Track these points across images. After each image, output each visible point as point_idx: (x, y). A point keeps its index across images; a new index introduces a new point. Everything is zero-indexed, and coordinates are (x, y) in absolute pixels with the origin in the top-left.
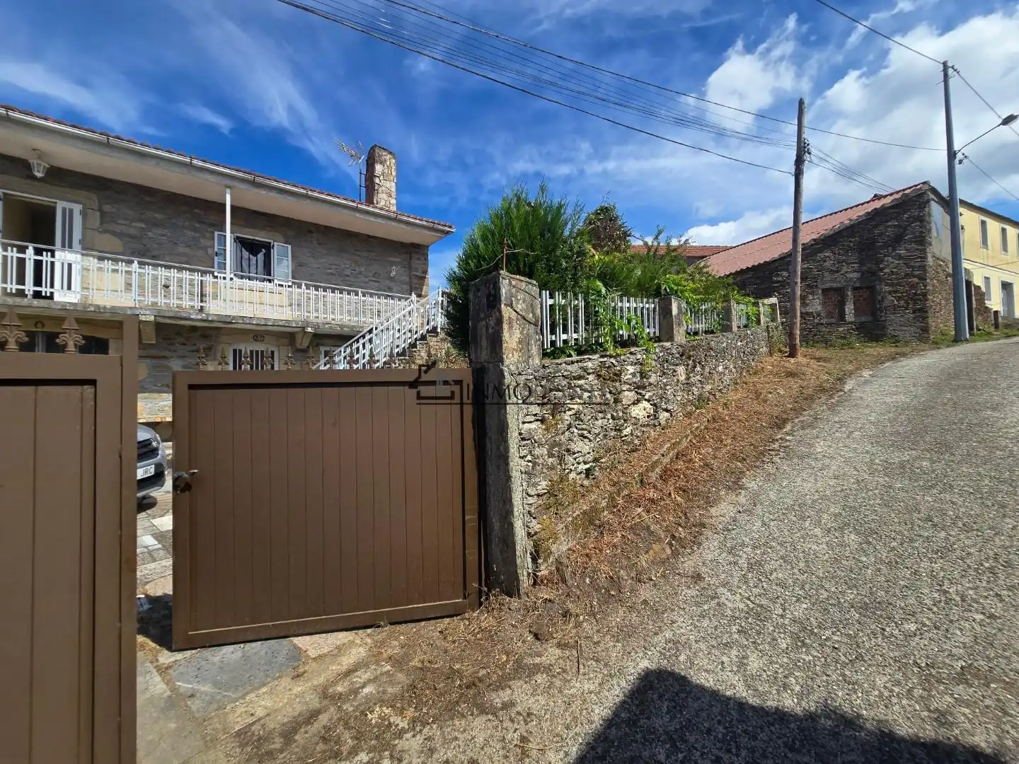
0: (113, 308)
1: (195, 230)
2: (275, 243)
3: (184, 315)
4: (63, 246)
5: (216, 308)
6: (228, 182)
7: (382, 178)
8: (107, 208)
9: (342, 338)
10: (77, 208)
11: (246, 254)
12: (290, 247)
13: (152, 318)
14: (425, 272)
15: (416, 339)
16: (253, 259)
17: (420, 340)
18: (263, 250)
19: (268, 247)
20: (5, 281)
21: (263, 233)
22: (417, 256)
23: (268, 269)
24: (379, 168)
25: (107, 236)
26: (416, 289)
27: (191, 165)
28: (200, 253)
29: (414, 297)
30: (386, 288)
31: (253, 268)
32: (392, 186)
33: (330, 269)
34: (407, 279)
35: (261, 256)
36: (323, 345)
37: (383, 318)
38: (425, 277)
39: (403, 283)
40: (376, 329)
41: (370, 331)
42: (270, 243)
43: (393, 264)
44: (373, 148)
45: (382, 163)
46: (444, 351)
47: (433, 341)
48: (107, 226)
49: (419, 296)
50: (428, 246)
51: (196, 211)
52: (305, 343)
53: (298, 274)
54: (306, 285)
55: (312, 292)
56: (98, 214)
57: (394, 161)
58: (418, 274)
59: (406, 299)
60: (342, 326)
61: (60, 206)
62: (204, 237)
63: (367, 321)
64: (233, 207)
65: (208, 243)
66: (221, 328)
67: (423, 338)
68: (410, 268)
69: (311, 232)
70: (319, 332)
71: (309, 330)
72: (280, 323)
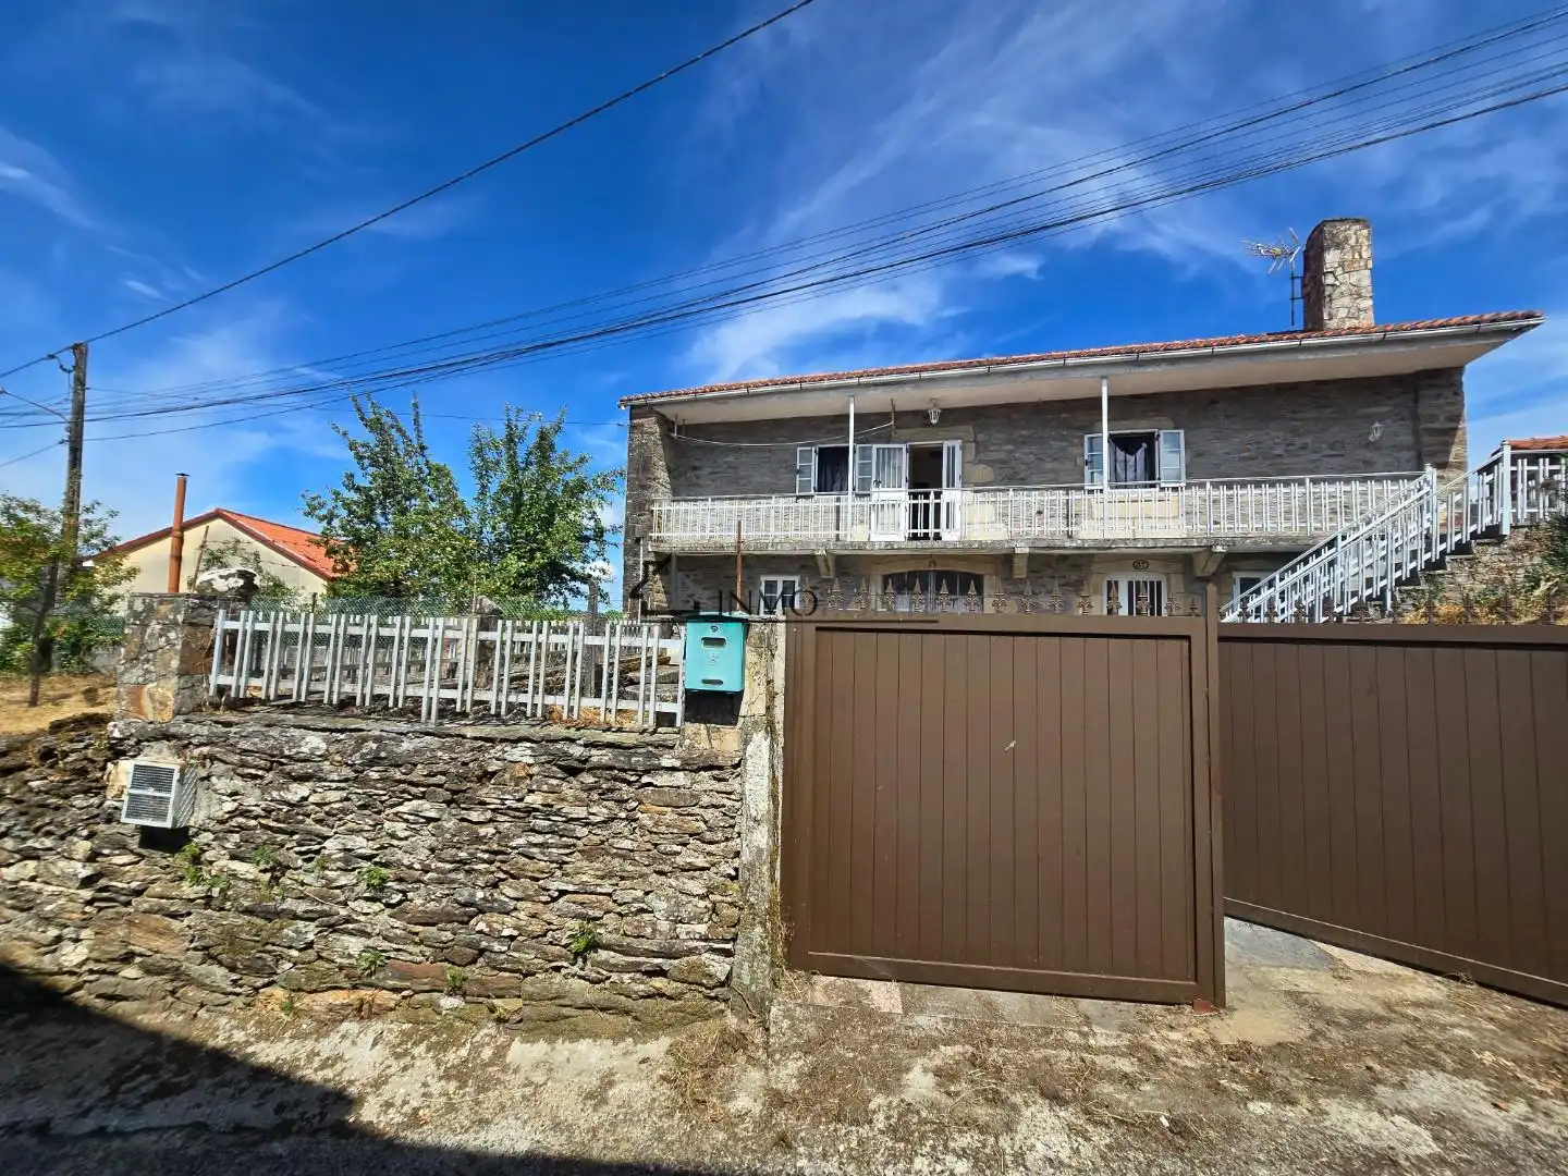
0: (993, 542)
1: (1063, 438)
2: (1161, 432)
3: (1058, 544)
4: (948, 486)
5: (1089, 532)
6: (1103, 371)
7: (1339, 271)
8: (981, 437)
9: (1279, 557)
10: (957, 444)
11: (1121, 454)
12: (1182, 431)
13: (1027, 550)
14: (1457, 417)
15: (1443, 553)
16: (1131, 459)
17: (1452, 553)
18: (1145, 445)
19: (1150, 439)
20: (915, 527)
21: (1143, 422)
22: (1433, 392)
23: (1150, 472)
24: (1331, 258)
25: (982, 466)
26: (1432, 454)
27: (1065, 367)
28: (1069, 465)
29: (1430, 472)
30: (1360, 464)
31: (1130, 474)
32: (1364, 278)
33: (1249, 450)
34: (1407, 439)
35: (1140, 454)
36: (1237, 570)
37: (1357, 519)
38: (1456, 429)
39: (1399, 448)
40: (1344, 538)
41: (1331, 544)
42: (1153, 433)
43: (1370, 419)
44: (1319, 229)
45: (1338, 246)
46: (1521, 571)
47: (1488, 555)
48: (981, 456)
49: (1442, 466)
50: (1460, 370)
51: (1064, 415)
52: (1212, 568)
53: (1199, 469)
54: (1211, 483)
55: (1223, 492)
56: (973, 445)
57: (1365, 232)
58: (1436, 425)
59: (1411, 478)
60: (1275, 540)
61: (946, 444)
62: (1072, 445)
63: (1322, 527)
64: (1110, 399)
65: (1076, 451)
66: (1093, 555)
67: (1462, 548)
68: (1415, 418)
69: (1214, 402)
70: (1234, 549)
71: (1219, 549)
72: (1175, 543)
